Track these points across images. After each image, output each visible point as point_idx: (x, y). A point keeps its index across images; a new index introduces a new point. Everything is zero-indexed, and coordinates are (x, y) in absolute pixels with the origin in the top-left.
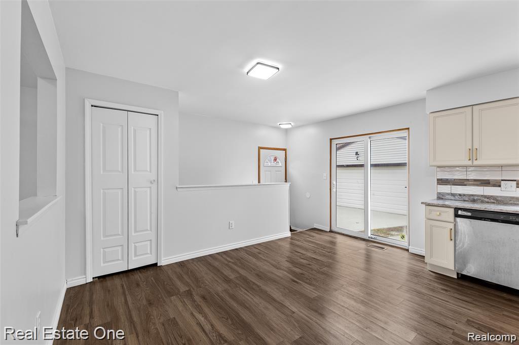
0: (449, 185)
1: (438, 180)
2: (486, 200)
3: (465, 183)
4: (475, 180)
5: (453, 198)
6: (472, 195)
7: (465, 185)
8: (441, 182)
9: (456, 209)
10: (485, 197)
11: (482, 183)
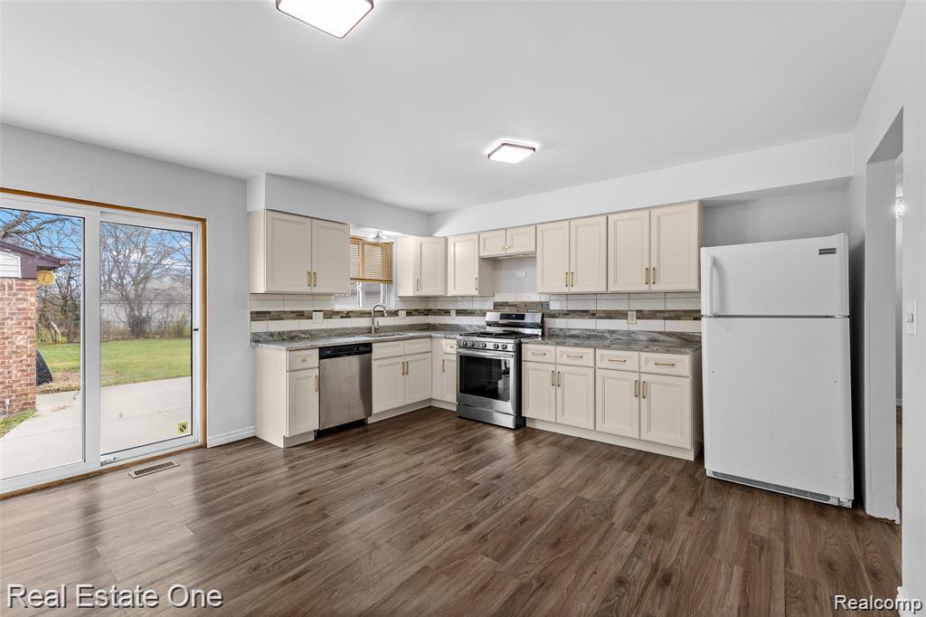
0: (265, 320)
1: (252, 313)
2: (303, 336)
3: (282, 316)
4: (292, 312)
5: (271, 338)
6: (291, 332)
7: (282, 319)
8: (258, 316)
9: (321, 349)
10: (302, 332)
11: (298, 316)
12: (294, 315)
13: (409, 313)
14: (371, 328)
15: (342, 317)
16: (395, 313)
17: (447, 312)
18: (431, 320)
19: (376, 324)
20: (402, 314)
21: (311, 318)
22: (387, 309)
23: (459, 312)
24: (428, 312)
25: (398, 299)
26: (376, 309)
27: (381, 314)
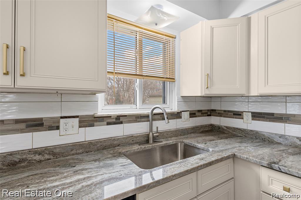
2: (37, 158)
11: (28, 126)
12: (23, 126)
13: (193, 115)
14: (148, 135)
15: (109, 124)
16: (177, 115)
17: (238, 115)
18: (215, 120)
19: (154, 129)
20: (185, 115)
21: (58, 128)
22: (168, 111)
23: (256, 116)
24: (211, 113)
25: (181, 100)
26: (155, 111)
27: (161, 116)
